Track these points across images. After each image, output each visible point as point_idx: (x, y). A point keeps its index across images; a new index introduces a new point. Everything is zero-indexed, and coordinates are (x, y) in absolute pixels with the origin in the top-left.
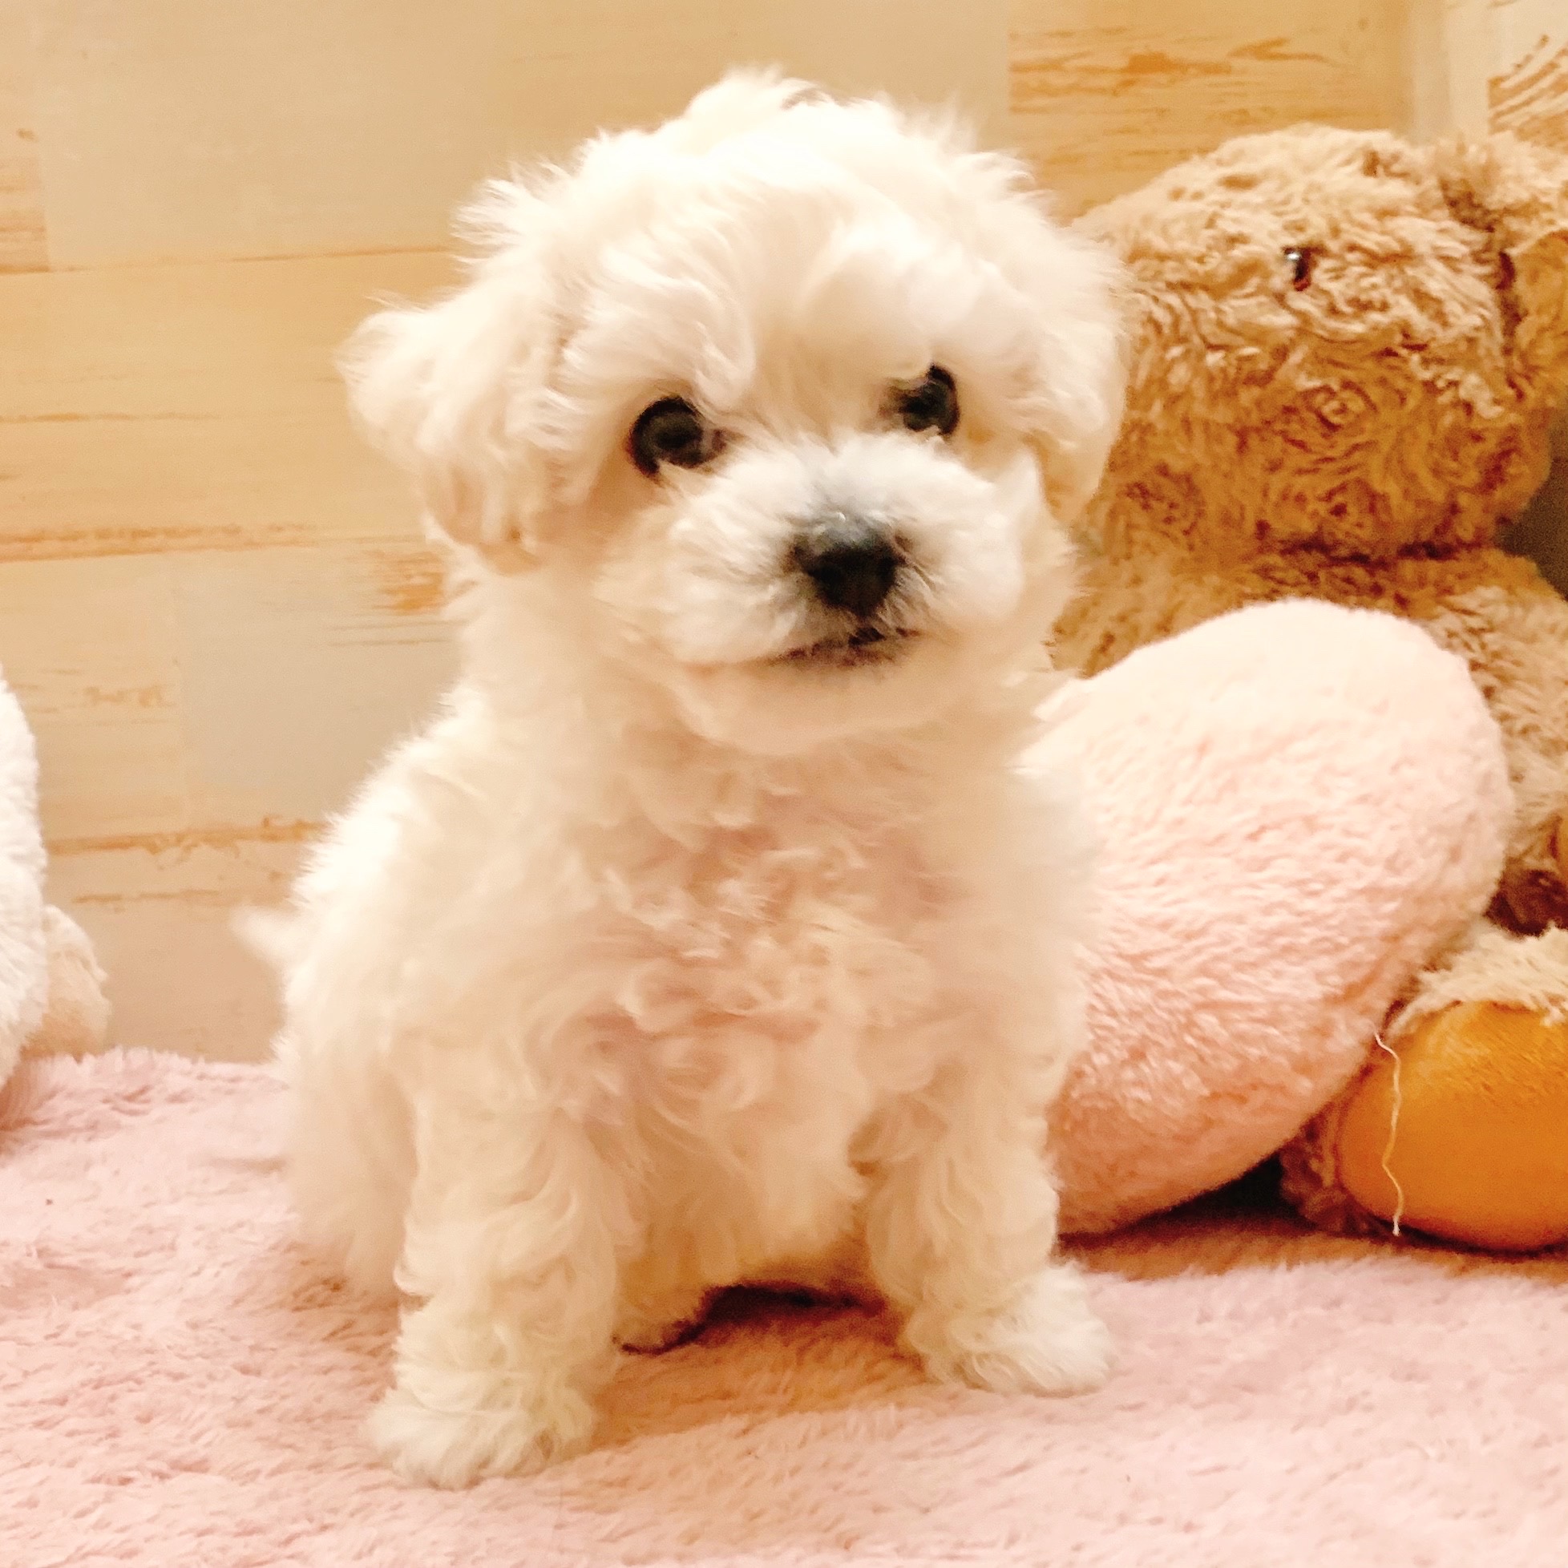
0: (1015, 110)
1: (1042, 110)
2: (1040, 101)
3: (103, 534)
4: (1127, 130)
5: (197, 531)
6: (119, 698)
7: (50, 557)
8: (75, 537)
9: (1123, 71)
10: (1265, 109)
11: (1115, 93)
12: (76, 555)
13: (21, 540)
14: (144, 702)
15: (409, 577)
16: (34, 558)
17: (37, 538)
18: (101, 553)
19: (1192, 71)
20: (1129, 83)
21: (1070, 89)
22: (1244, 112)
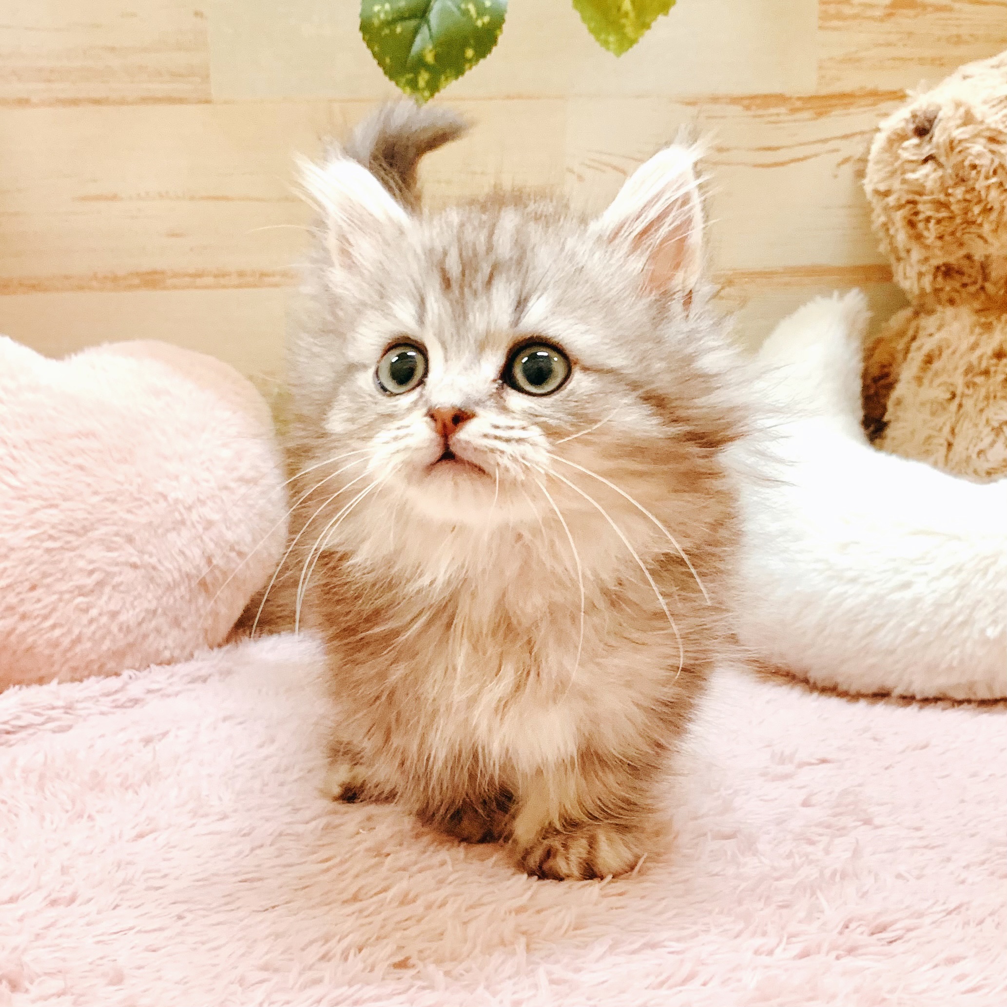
0: (820, 28)
1: (835, 29)
2: (835, 23)
3: (241, 274)
4: (889, 44)
8: (224, 275)
9: (886, 7)
10: (972, 35)
11: (882, 20)
12: (224, 287)
16: (197, 288)
18: (239, 286)
19: (930, 9)
20: (890, 15)
21: (855, 17)
22: (958, 36)
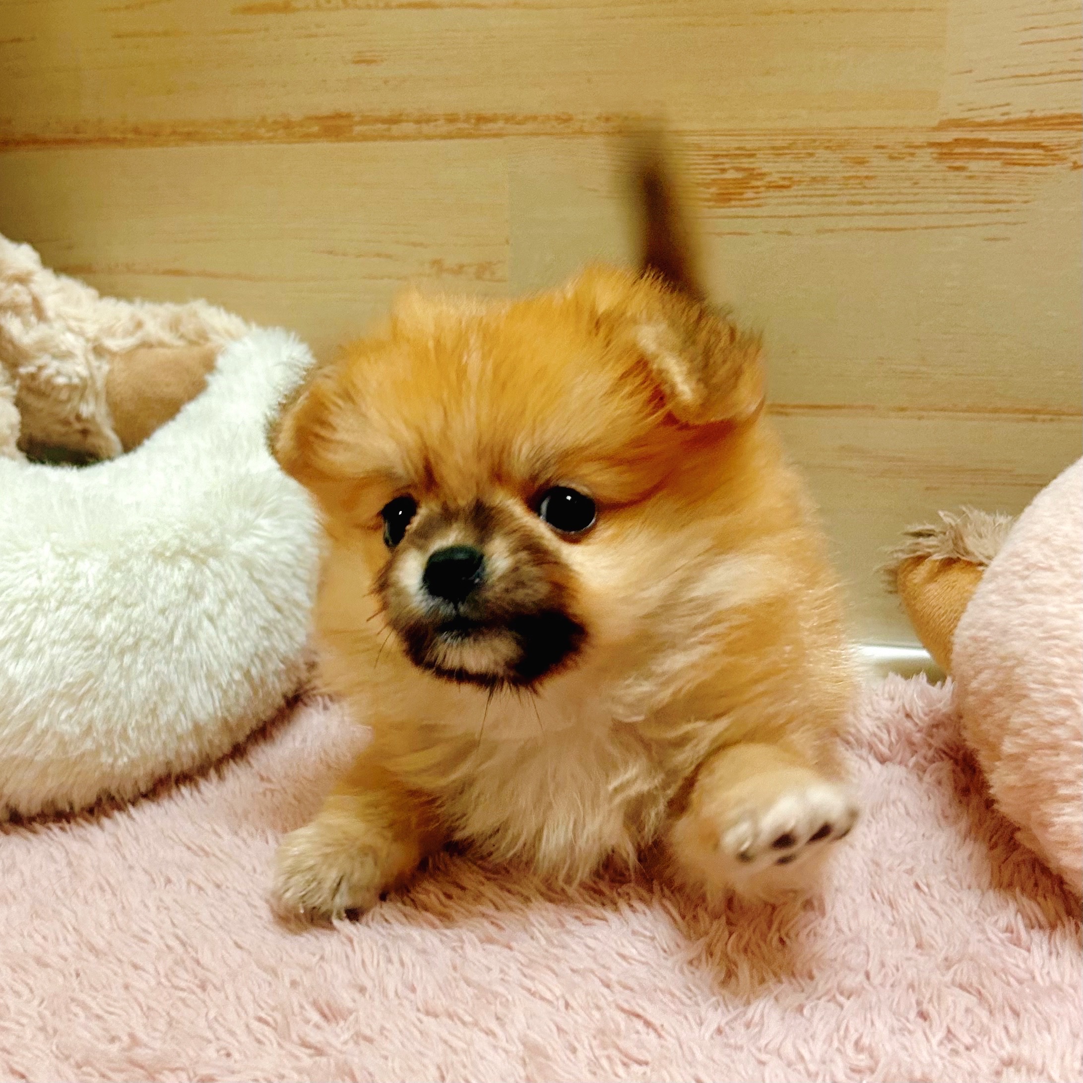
5: (535, 118)
6: (459, 270)
7: (405, 137)
13: (384, 121)
14: (479, 276)
15: (723, 171)
17: (394, 120)
